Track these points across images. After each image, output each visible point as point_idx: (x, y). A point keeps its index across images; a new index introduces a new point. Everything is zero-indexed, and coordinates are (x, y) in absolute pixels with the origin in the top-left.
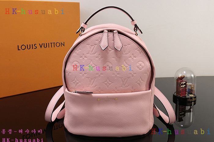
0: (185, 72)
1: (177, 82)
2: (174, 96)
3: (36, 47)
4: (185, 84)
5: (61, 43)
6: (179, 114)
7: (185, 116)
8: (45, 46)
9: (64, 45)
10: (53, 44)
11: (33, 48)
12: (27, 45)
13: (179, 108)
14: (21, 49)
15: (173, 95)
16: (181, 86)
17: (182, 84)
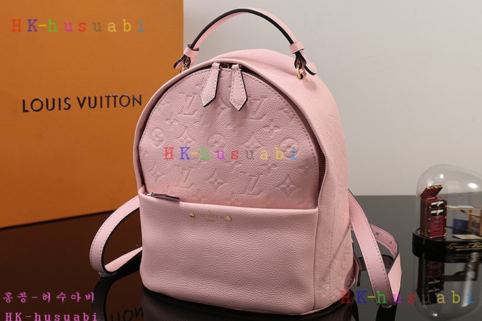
0: (442, 176)
1: (422, 202)
2: (415, 236)
3: (70, 106)
4: (442, 206)
5: (134, 98)
6: (427, 283)
7: (442, 289)
8: (92, 105)
9: (140, 103)
10: (112, 99)
11: (62, 108)
12: (47, 100)
13: (427, 268)
14: (30, 109)
15: (414, 234)
16: (432, 212)
17: (435, 207)
